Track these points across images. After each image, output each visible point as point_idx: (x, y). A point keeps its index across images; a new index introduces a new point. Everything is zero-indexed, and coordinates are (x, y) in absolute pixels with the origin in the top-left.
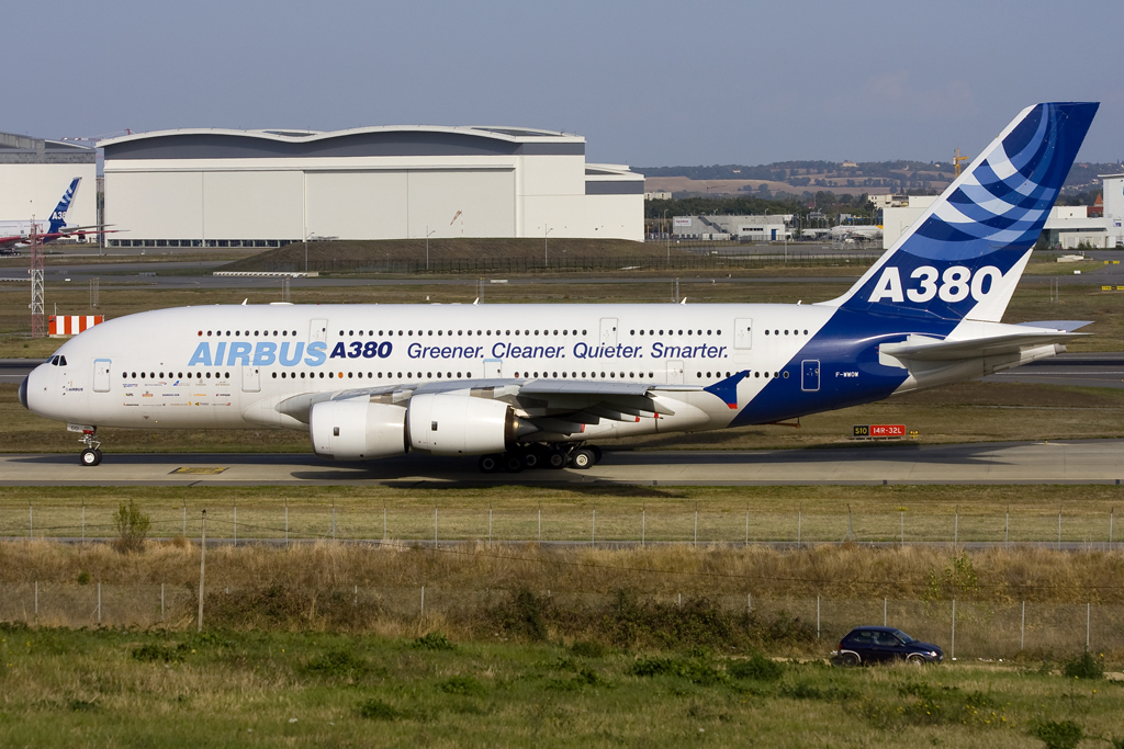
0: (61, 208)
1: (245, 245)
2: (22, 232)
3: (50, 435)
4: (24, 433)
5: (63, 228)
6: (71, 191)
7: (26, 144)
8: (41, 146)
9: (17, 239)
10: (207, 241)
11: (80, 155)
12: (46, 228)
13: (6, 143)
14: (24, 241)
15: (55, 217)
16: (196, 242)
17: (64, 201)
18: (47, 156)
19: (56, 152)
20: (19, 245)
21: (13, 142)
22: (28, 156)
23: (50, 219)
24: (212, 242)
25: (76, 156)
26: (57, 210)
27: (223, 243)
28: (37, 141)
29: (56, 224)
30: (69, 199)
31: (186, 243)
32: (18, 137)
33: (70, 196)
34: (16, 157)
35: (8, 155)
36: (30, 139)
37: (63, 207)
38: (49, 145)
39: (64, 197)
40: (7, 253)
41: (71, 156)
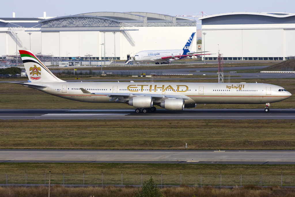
0: (187, 45)
1: (259, 59)
2: (172, 54)
3: (280, 142)
4: (269, 141)
5: (188, 53)
6: (191, 38)
7: (168, 19)
8: (174, 19)
9: (170, 57)
10: (244, 58)
11: (190, 23)
12: (182, 53)
13: (160, 18)
14: (173, 58)
15: (185, 48)
16: (239, 58)
17: (189, 42)
18: (177, 23)
19: (181, 22)
20: (171, 60)
21: (163, 18)
22: (169, 23)
23: (183, 49)
24: (246, 58)
25: (189, 23)
26: (186, 46)
27: (250, 58)
28: (173, 17)
29: (186, 51)
30: (191, 41)
31: (235, 58)
32: (165, 15)
33: (191, 40)
34: (165, 24)
35: (161, 23)
36: (170, 16)
37: (188, 44)
38: (177, 19)
39: (189, 40)
40: (166, 63)
41: (186, 23)
